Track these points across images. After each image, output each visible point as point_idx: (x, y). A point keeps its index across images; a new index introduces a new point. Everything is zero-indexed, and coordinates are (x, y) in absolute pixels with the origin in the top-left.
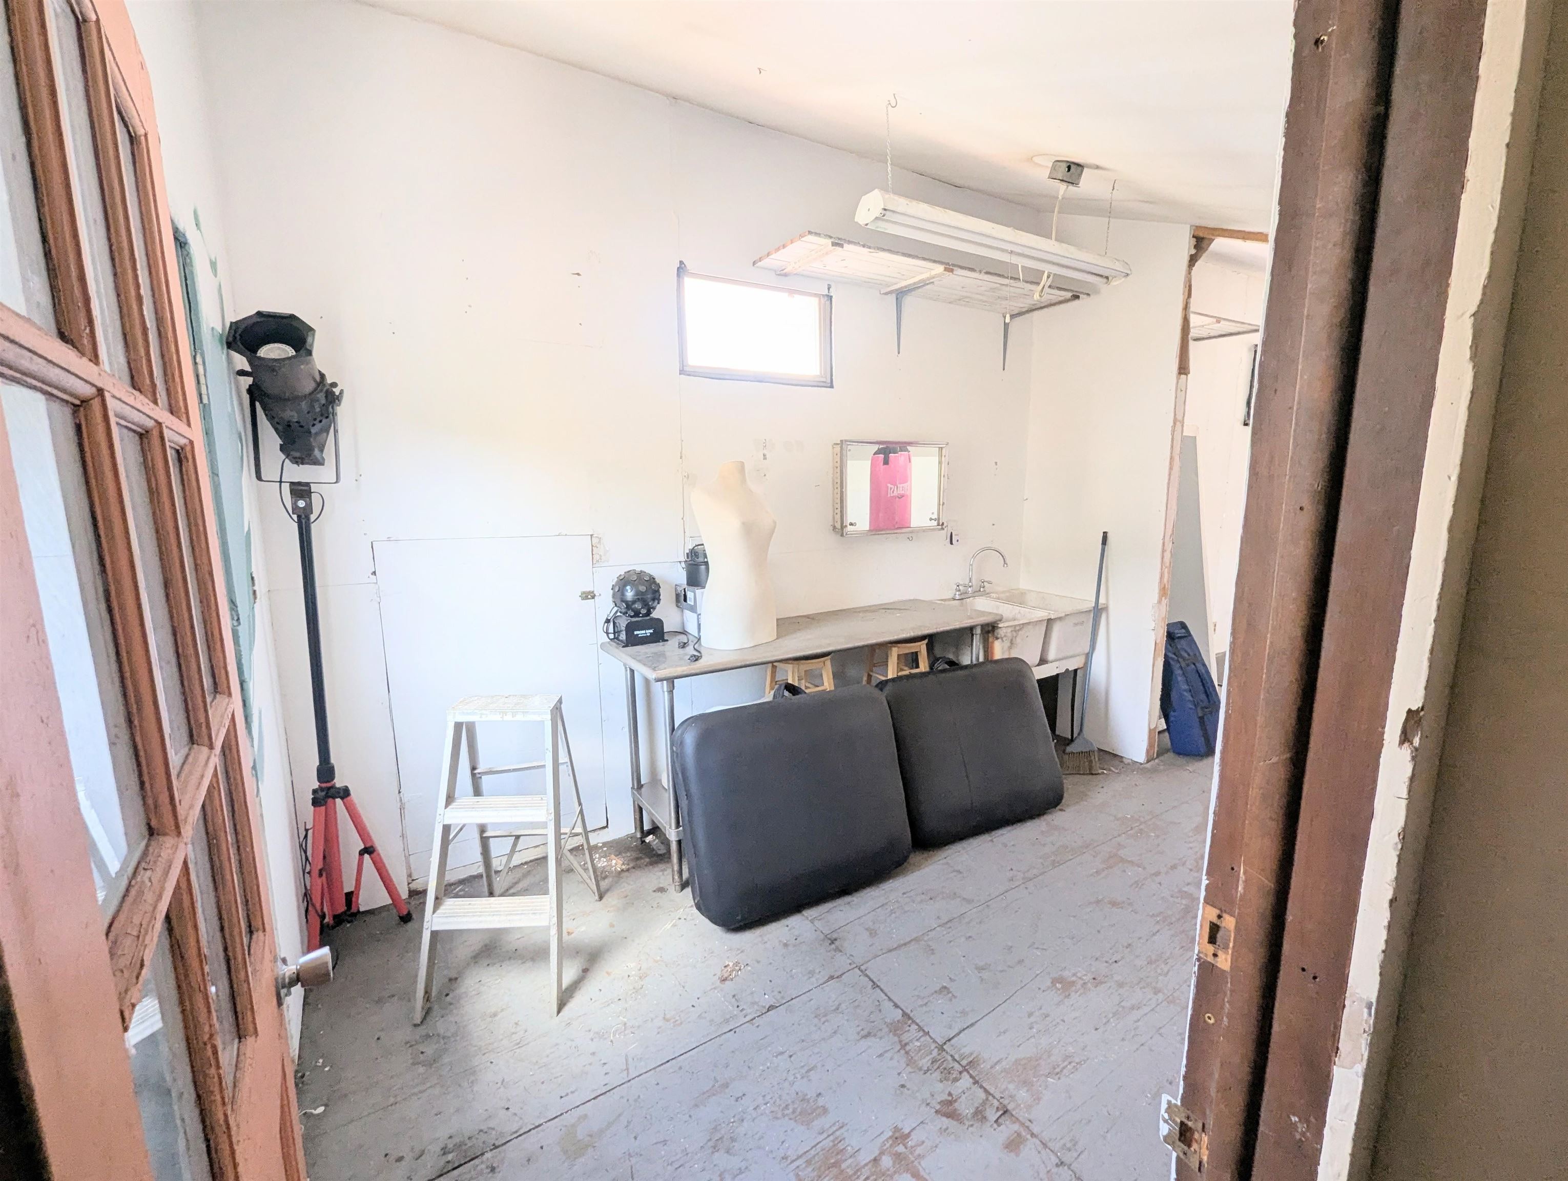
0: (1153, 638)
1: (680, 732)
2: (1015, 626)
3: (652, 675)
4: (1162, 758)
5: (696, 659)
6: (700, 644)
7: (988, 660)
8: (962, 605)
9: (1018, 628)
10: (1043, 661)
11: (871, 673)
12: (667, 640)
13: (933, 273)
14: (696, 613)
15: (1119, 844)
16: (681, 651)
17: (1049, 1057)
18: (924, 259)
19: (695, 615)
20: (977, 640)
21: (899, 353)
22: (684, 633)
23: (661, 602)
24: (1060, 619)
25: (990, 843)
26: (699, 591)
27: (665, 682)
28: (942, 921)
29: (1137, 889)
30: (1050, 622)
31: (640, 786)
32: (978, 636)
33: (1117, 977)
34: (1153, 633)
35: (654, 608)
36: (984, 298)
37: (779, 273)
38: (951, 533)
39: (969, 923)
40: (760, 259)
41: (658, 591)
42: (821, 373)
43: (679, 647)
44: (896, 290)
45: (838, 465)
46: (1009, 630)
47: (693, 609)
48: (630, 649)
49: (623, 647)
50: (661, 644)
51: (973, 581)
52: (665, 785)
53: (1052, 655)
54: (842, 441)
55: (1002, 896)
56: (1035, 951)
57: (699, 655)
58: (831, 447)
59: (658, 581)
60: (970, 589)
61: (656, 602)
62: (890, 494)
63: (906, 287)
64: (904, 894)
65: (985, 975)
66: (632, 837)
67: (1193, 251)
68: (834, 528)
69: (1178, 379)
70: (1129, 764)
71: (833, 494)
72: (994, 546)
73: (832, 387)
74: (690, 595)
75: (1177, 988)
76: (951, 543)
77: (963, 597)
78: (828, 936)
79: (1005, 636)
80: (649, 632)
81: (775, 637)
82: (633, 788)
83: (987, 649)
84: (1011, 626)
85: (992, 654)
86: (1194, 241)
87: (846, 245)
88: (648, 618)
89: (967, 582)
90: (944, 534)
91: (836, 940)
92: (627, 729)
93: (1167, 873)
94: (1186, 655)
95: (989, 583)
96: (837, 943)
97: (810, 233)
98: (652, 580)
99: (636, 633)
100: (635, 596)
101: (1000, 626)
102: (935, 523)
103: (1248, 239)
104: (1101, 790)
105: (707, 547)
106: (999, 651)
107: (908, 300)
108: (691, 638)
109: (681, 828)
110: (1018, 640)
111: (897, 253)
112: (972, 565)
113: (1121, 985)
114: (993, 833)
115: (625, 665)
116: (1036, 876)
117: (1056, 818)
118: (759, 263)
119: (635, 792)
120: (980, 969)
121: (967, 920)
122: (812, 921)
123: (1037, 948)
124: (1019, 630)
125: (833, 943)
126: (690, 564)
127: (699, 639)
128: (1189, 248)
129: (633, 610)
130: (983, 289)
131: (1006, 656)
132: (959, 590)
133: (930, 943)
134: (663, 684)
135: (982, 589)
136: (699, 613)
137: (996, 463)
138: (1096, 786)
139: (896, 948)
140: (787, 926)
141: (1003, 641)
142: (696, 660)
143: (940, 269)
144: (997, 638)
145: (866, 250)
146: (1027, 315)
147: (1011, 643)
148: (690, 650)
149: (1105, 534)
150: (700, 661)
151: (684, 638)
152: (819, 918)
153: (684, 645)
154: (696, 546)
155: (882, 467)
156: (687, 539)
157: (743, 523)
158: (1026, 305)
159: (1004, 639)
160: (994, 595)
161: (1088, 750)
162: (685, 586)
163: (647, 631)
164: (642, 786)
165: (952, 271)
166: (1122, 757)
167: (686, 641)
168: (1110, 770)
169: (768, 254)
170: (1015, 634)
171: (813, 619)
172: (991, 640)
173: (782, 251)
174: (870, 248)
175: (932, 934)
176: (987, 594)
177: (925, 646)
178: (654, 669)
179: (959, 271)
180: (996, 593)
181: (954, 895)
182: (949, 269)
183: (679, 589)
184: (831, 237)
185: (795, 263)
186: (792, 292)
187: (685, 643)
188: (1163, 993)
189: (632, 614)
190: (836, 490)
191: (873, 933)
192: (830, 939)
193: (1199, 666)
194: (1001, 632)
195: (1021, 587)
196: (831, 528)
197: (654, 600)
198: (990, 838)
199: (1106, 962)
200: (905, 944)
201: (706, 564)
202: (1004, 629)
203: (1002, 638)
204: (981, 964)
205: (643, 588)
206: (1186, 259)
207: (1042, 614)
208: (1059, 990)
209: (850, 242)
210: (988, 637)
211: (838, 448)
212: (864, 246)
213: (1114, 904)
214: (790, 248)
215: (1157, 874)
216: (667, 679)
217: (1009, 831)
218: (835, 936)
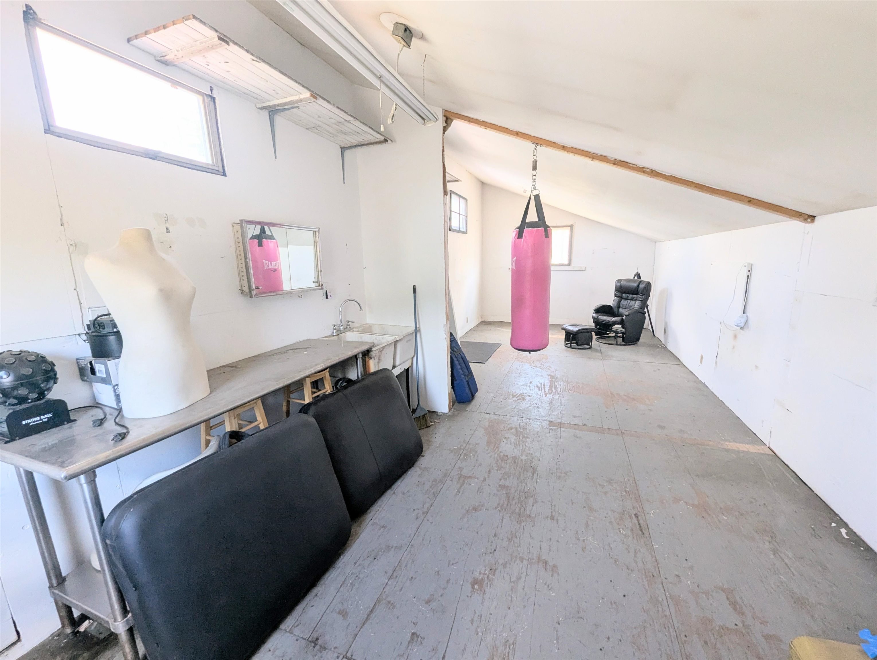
0: (446, 343)
1: (113, 520)
2: (380, 349)
3: (60, 474)
4: (454, 407)
5: (122, 436)
6: (123, 416)
7: (366, 374)
8: (339, 338)
9: (381, 349)
10: (394, 367)
11: (289, 399)
12: (75, 420)
13: (302, 96)
14: (110, 383)
15: (460, 468)
16: (98, 431)
17: (497, 650)
18: (296, 82)
19: (110, 388)
20: (360, 361)
21: (276, 158)
22: (96, 405)
23: (59, 381)
24: (400, 340)
25: (393, 496)
26: (111, 363)
27: (82, 477)
28: (389, 574)
29: (481, 493)
30: (396, 342)
31: (61, 580)
32: (361, 359)
33: (501, 561)
34: (446, 340)
35: (49, 389)
36: (330, 130)
37: (159, 59)
38: (326, 291)
39: (406, 566)
40: (137, 37)
41: (53, 370)
42: (213, 163)
43: (94, 426)
44: (270, 107)
45: (240, 240)
46: (377, 352)
47: (106, 381)
48: (19, 444)
49: (6, 443)
50: (66, 426)
51: (343, 321)
52: (97, 566)
53: (397, 363)
54: (241, 221)
55: (417, 533)
56: (452, 566)
57: (125, 431)
58: (231, 226)
59: (49, 359)
60: (341, 328)
61: (52, 382)
62: (266, 267)
63: (278, 105)
64: (355, 563)
65: (434, 604)
66: (59, 634)
67: (445, 125)
68: (242, 292)
69: (444, 197)
70: (441, 415)
71: (238, 264)
72: (351, 298)
73: (224, 175)
74: (99, 367)
75: (529, 551)
76: (327, 298)
77: (339, 333)
78: (310, 639)
79: (376, 356)
80: (45, 418)
81: (209, 392)
82: (51, 587)
83: (365, 366)
84: (378, 349)
85: (369, 368)
86: (445, 119)
87: (231, 44)
88: (42, 402)
89: (339, 323)
90: (322, 292)
91: (317, 639)
92: (29, 526)
93: (489, 477)
94: (456, 350)
95: (352, 322)
96: (320, 642)
97: (194, 17)
98: (42, 359)
99: (24, 423)
100: (15, 381)
101: (372, 350)
102: (317, 285)
103: (472, 122)
104: (436, 436)
105: (114, 316)
106: (373, 367)
107: (279, 119)
108: (107, 410)
109: (130, 615)
110: (382, 356)
111: (275, 68)
112: (340, 312)
113: (505, 565)
114: (393, 487)
115: (17, 468)
116: (429, 509)
117: (423, 462)
118: (135, 41)
119: (56, 591)
120: (428, 602)
121: (404, 564)
122: (291, 632)
123: (453, 564)
124: (382, 351)
125: (316, 644)
126: (94, 336)
127: (120, 410)
128: (443, 123)
129: (15, 398)
130: (333, 121)
131: (377, 369)
132: (335, 329)
133: (389, 599)
134: (79, 480)
135: (348, 327)
136: (114, 383)
137: (346, 245)
138: (432, 434)
139: (367, 618)
140: (270, 651)
141: (374, 359)
142: (123, 438)
143: (307, 94)
144: (371, 358)
145: (249, 56)
146: (354, 150)
147: (379, 360)
148: (110, 425)
149: (414, 286)
150: (129, 438)
151: (98, 414)
152: (296, 625)
153: (101, 422)
154: (99, 317)
155: (258, 249)
156: (85, 311)
157: (161, 290)
158: (356, 142)
159: (375, 358)
160: (355, 330)
161: (423, 414)
162: (91, 359)
163: (42, 417)
164: (64, 579)
165: (316, 98)
166: (437, 412)
167: (102, 417)
168: (435, 422)
169: (146, 33)
170: (380, 353)
171: (236, 367)
172: (367, 359)
173: (162, 32)
174: (252, 55)
175: (387, 589)
176: (351, 329)
177: (328, 372)
178: (62, 465)
179: (321, 101)
180: (356, 328)
181: (388, 548)
182: (314, 96)
183: (82, 363)
184: (216, 31)
185: (178, 51)
186: (175, 83)
187: (102, 420)
188: (525, 559)
189: (15, 401)
190: (240, 261)
191: (343, 614)
192: (312, 642)
193: (462, 354)
194: (373, 354)
195: (368, 322)
196: (240, 292)
197: (47, 380)
198: (393, 492)
199: (491, 553)
200: (371, 611)
201: (118, 334)
202: (375, 352)
203: (374, 357)
204: (427, 598)
205: (28, 371)
206: (442, 128)
207: (390, 339)
208: (477, 590)
209: (235, 43)
210: (365, 358)
211: (238, 227)
212: (247, 51)
213: (475, 509)
214: (171, 29)
215: (485, 480)
216: (83, 472)
217: (401, 482)
218: (315, 635)
